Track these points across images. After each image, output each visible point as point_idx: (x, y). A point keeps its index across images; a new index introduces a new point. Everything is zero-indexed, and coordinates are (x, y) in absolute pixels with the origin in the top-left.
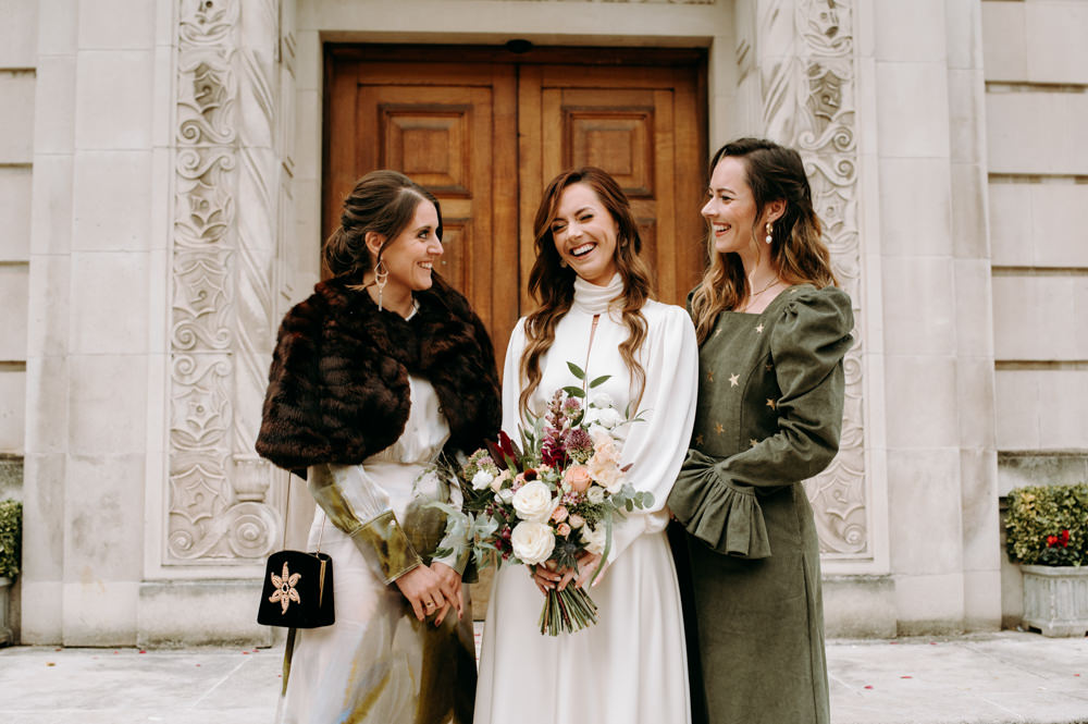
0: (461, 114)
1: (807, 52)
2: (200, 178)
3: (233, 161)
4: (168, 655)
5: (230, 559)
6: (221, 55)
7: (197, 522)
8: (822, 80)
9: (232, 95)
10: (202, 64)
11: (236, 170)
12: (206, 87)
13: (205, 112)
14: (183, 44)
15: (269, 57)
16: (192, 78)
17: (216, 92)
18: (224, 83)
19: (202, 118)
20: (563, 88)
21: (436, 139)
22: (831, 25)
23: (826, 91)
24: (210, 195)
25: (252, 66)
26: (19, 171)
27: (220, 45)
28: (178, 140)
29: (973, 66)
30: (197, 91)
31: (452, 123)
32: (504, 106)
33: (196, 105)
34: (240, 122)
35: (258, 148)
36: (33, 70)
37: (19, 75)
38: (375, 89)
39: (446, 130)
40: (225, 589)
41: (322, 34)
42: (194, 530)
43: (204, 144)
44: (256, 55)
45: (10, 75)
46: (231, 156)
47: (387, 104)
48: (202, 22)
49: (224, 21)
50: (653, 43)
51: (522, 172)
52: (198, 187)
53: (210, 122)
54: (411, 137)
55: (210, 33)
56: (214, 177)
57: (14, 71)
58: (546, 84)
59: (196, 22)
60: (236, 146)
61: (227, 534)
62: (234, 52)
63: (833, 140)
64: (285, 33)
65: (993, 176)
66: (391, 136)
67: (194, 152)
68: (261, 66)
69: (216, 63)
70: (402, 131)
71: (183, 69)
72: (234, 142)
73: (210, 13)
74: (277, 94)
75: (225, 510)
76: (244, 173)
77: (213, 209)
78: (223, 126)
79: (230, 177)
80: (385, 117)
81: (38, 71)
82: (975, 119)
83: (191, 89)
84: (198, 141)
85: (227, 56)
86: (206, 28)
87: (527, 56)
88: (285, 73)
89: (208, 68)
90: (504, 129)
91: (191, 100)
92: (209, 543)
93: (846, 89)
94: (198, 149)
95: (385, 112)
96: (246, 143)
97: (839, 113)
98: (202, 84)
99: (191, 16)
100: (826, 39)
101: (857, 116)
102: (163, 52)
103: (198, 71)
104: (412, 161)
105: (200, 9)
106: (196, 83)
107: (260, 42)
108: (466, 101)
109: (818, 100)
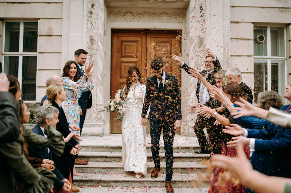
0: (136, 42)
1: (198, 34)
2: (91, 55)
3: (96, 53)
4: (85, 137)
5: (96, 121)
6: (94, 34)
7: (90, 115)
8: (200, 39)
9: (96, 41)
10: (91, 36)
11: (97, 54)
12: (92, 40)
13: (92, 44)
14: (88, 32)
15: (103, 34)
16: (89, 38)
17: (93, 41)
18: (95, 39)
19: (91, 45)
20: (155, 37)
21: (131, 47)
22: (202, 29)
23: (201, 41)
24: (92, 59)
25: (100, 36)
26: (58, 53)
27: (94, 32)
28: (87, 49)
29: (228, 36)
30: (90, 40)
31: (134, 44)
32: (144, 41)
33: (90, 43)
34: (98, 46)
35: (101, 50)
36: (61, 36)
37: (58, 36)
38: (120, 37)
39: (133, 45)
40: (95, 126)
41: (111, 28)
42: (89, 116)
43: (91, 50)
44: (100, 34)
45: (56, 36)
46: (96, 52)
47: (123, 40)
48: (91, 28)
49: (95, 28)
50: (171, 30)
51: (147, 53)
52: (90, 57)
53: (92, 46)
54: (127, 46)
55: (93, 30)
56: (93, 55)
57: (57, 36)
58: (152, 37)
59: (90, 28)
60: (97, 50)
61: (95, 117)
62: (97, 33)
63: (202, 50)
64: (105, 29)
65: (231, 56)
66: (123, 46)
67: (90, 51)
68: (101, 36)
69: (94, 35)
70: (125, 45)
71: (88, 36)
72: (97, 49)
73: (92, 27)
74: (104, 40)
75: (95, 113)
76: (98, 54)
77: (93, 61)
78: (95, 46)
79: (96, 55)
80: (122, 43)
81: (62, 36)
82: (228, 46)
83: (89, 40)
84: (91, 49)
85: (95, 34)
86: (92, 29)
87: (148, 32)
88: (105, 36)
89: (92, 36)
90: (144, 45)
91: (89, 42)
92: (92, 118)
93: (205, 41)
94: (91, 51)
95: (122, 42)
96: (99, 49)
97: (203, 45)
98: (91, 39)
99: (89, 27)
100: (201, 31)
101: (206, 45)
102: (84, 34)
103: (90, 37)
104: (127, 51)
105: (91, 26)
106: (90, 39)
107: (101, 32)
108: (137, 40)
109: (199, 43)
